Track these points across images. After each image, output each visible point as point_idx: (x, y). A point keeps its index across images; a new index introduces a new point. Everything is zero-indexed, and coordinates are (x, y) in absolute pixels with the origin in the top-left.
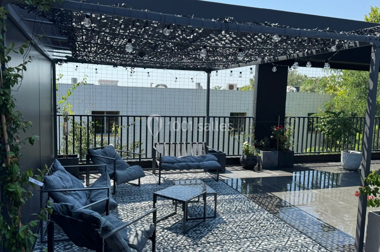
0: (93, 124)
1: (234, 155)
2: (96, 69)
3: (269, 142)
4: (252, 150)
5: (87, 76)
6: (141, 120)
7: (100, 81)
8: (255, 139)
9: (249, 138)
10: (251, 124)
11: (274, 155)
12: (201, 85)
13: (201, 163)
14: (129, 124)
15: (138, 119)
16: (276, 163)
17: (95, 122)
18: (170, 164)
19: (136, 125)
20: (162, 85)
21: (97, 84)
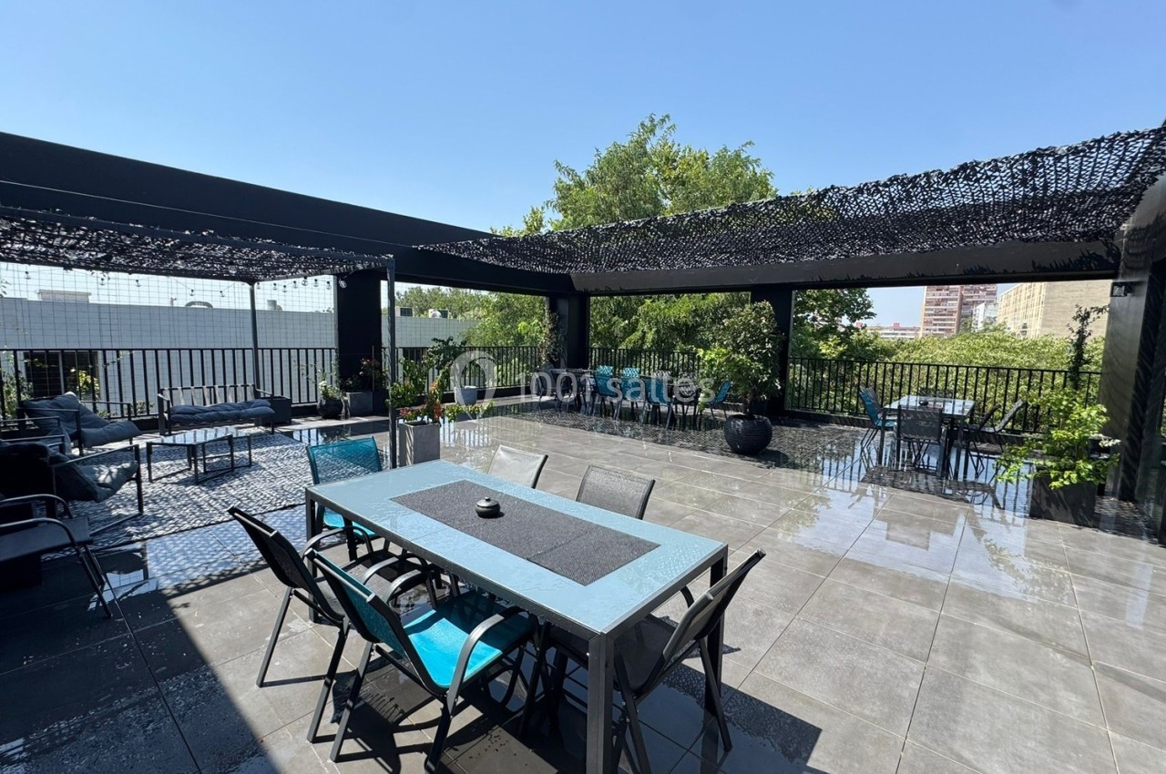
0: (26, 363)
1: (300, 403)
2: (27, 273)
3: (359, 381)
4: (334, 391)
5: (7, 283)
6: (131, 355)
7: (41, 292)
8: (340, 378)
9: (331, 377)
10: (334, 358)
11: (367, 398)
12: (278, 304)
13: (243, 411)
14: (108, 361)
15: (126, 354)
16: (370, 406)
17: (32, 359)
18: (189, 416)
19: (121, 362)
20: (200, 303)
21: (34, 297)
